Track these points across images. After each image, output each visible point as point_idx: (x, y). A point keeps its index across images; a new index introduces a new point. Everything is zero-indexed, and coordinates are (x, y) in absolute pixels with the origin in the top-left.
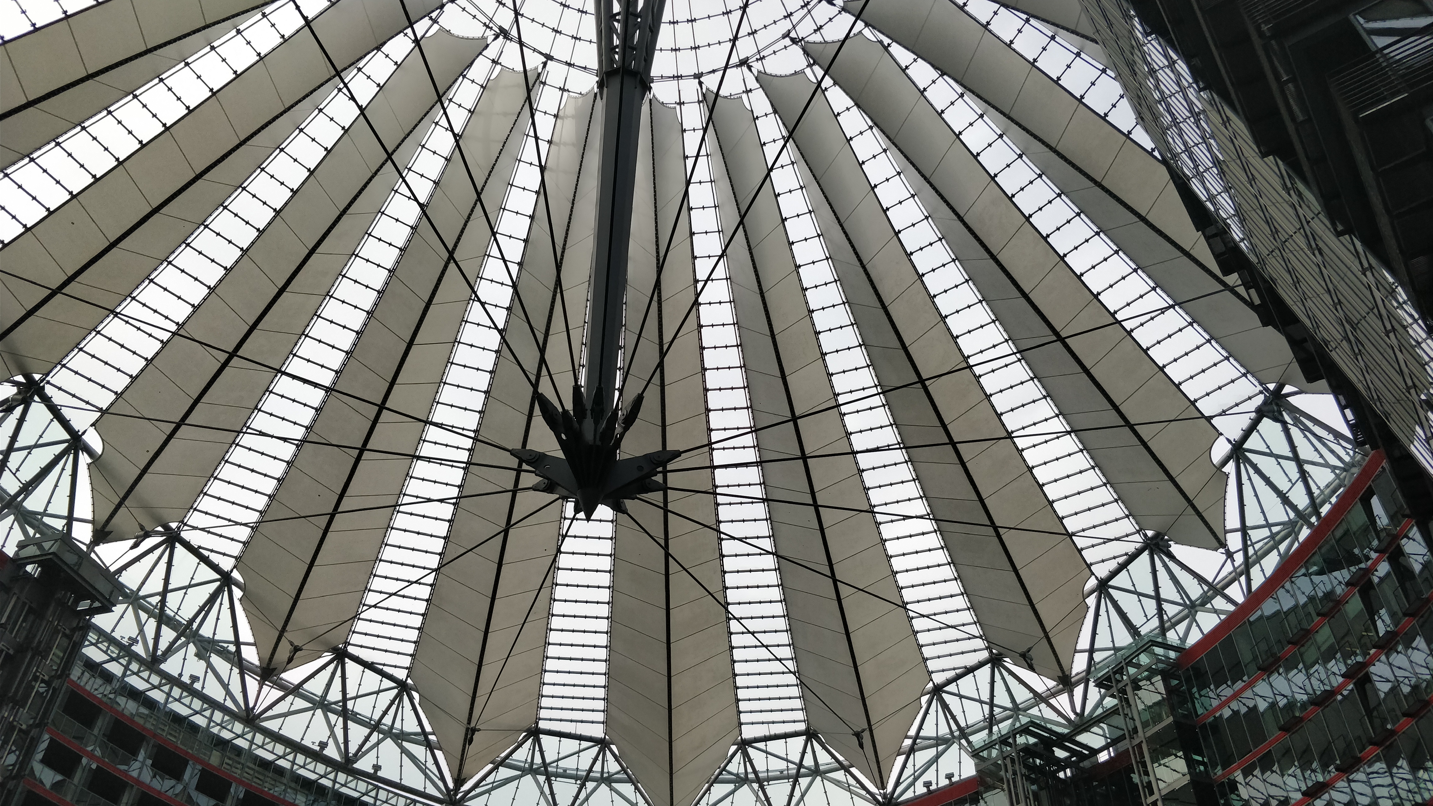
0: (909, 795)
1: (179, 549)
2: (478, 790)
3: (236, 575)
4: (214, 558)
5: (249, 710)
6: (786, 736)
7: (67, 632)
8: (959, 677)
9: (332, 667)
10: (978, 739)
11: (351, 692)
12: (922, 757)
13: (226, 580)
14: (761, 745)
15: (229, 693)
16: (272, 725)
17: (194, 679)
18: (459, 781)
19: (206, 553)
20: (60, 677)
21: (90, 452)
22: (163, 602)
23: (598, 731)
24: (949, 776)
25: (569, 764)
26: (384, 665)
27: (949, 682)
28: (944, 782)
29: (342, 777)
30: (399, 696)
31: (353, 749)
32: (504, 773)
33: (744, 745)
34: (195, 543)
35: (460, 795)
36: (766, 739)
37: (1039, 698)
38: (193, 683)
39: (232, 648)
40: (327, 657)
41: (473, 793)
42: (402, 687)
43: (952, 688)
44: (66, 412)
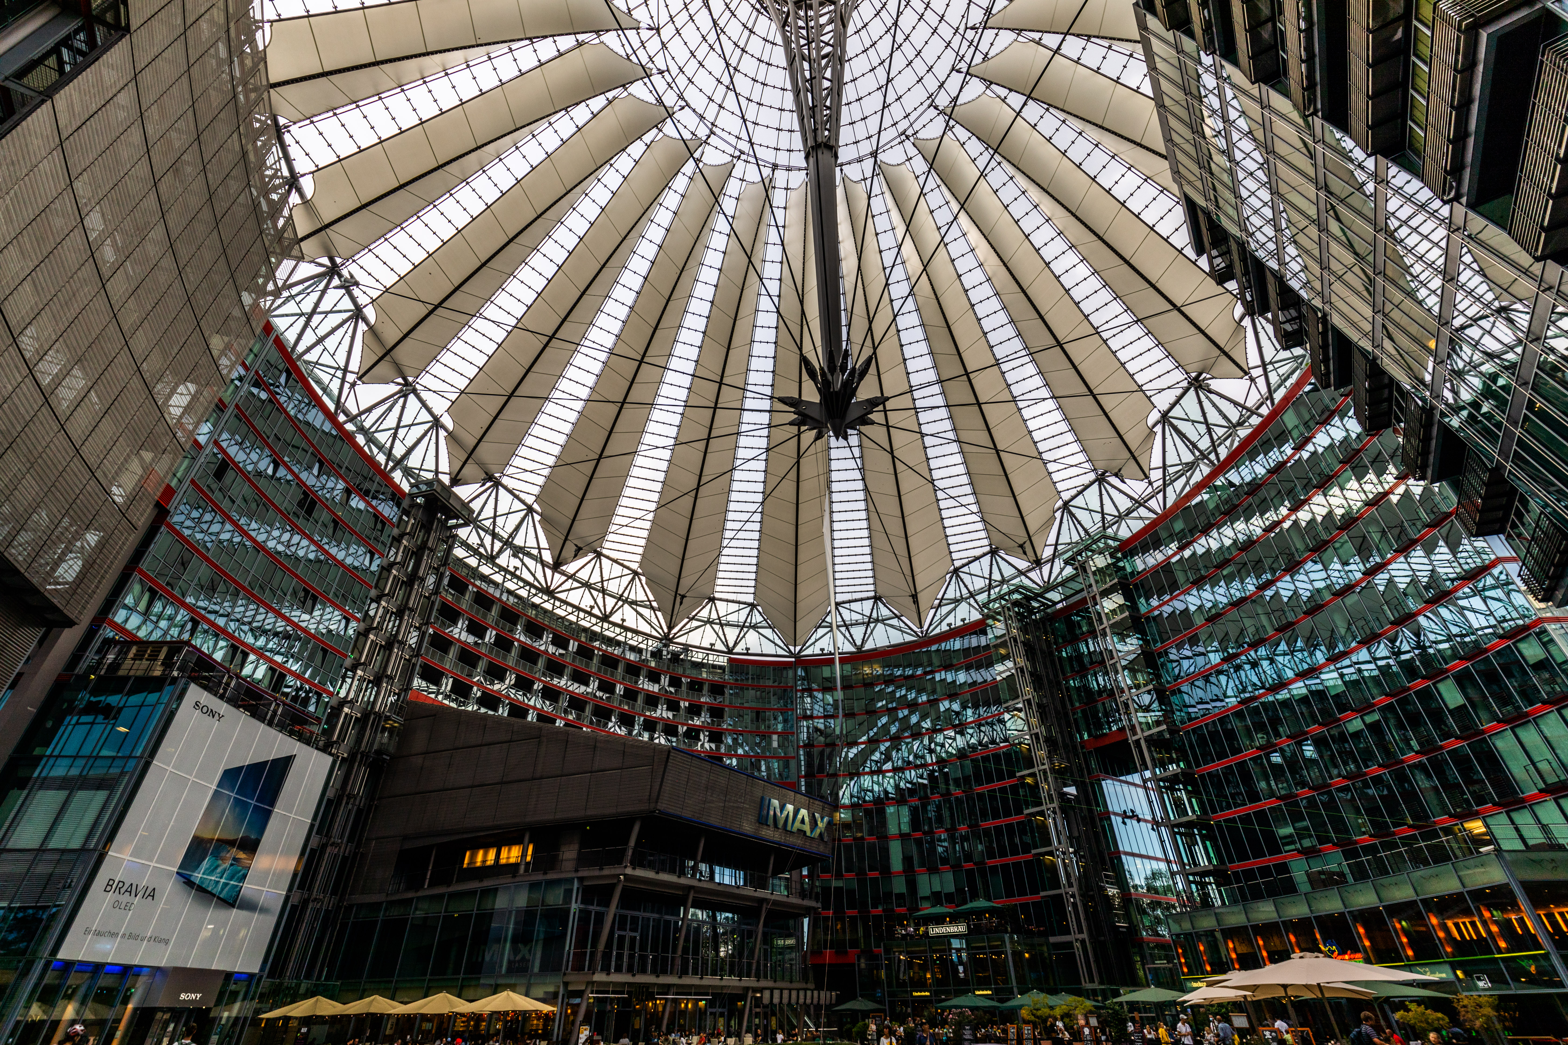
0: (937, 631)
1: (501, 489)
3: (536, 507)
4: (523, 496)
5: (548, 587)
6: (862, 600)
8: (970, 563)
9: (594, 562)
10: (982, 598)
11: (606, 577)
12: (945, 610)
13: (530, 510)
14: (847, 606)
15: (535, 578)
16: (562, 596)
17: (516, 568)
18: (670, 628)
19: (517, 493)
20: (445, 565)
21: (446, 430)
22: (494, 523)
23: (750, 599)
24: (963, 620)
25: (732, 618)
26: (624, 561)
27: (964, 566)
28: (959, 623)
29: (606, 625)
30: (633, 580)
31: (608, 610)
32: (695, 623)
33: (837, 605)
34: (510, 487)
35: (671, 636)
36: (850, 602)
37: (1021, 573)
38: (515, 571)
39: (536, 553)
40: (591, 556)
41: (679, 635)
42: (635, 573)
43: (965, 569)
44: (430, 404)
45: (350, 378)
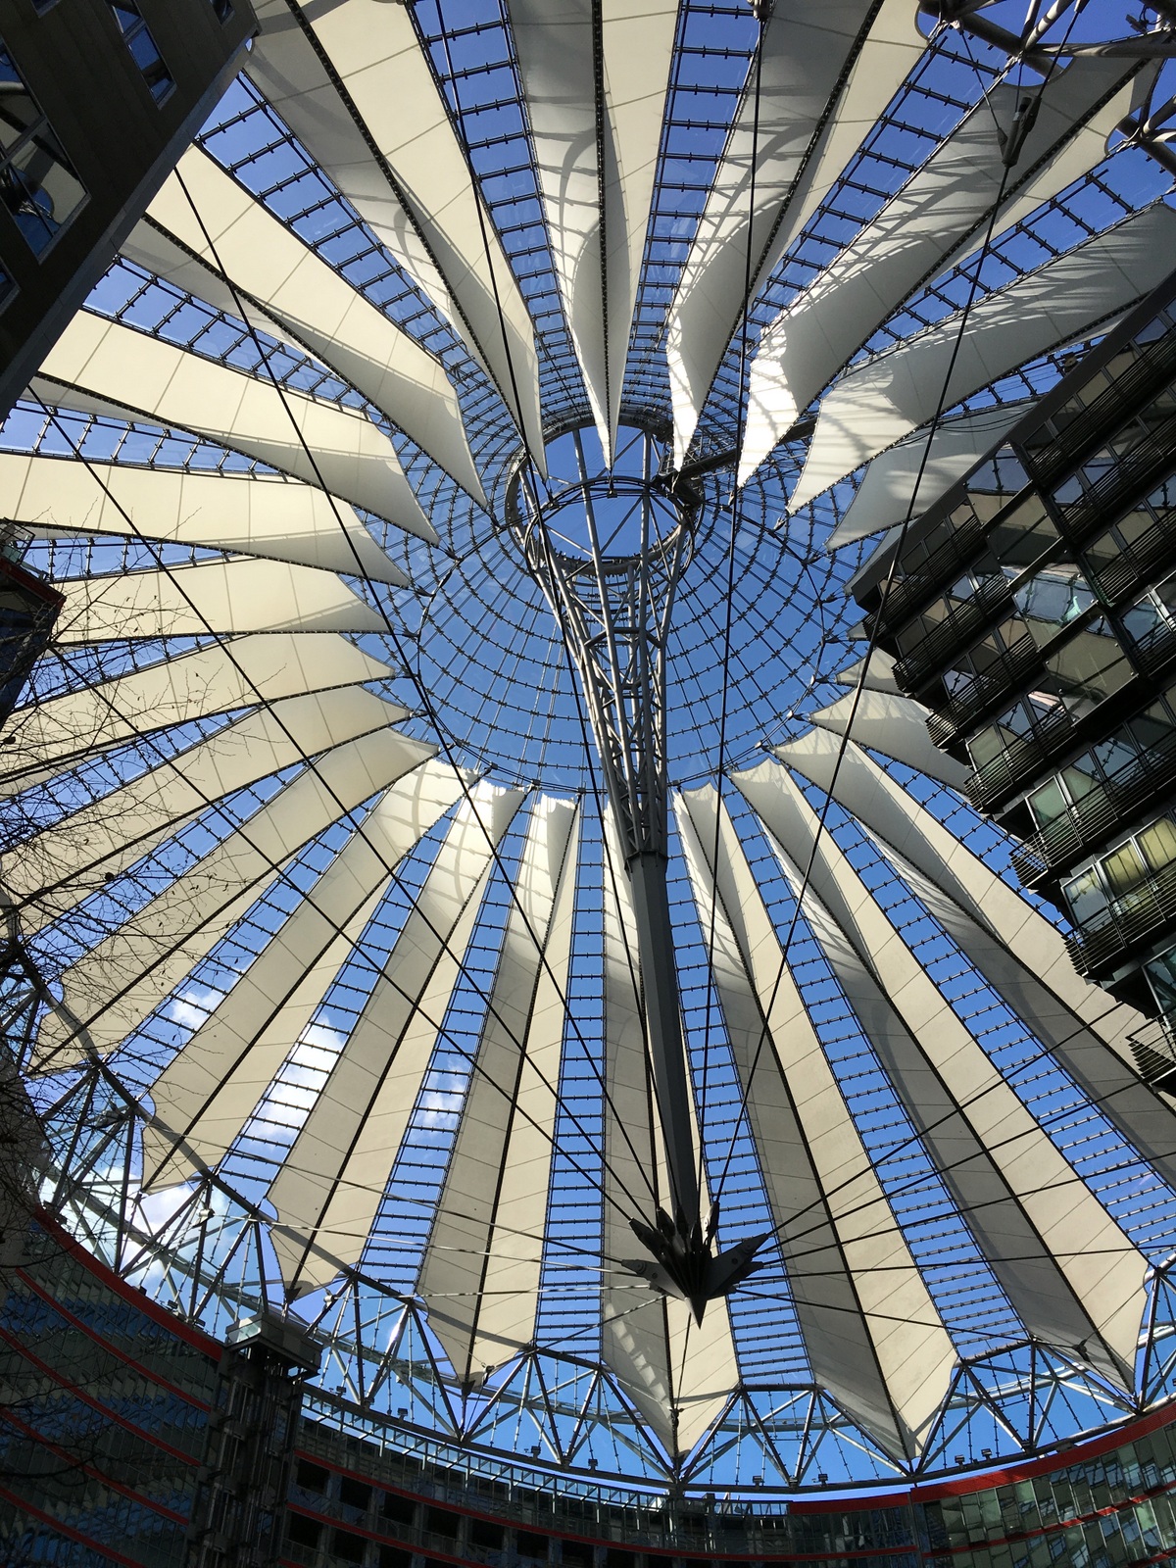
1: (363, 1287)
2: (699, 1464)
3: (417, 1298)
5: (459, 1431)
7: (284, 1403)
11: (550, 1388)
13: (410, 1306)
15: (437, 1416)
16: (485, 1439)
19: (387, 1284)
20: (287, 1451)
21: (267, 1221)
22: (359, 1338)
23: (806, 1378)
26: (575, 1352)
30: (598, 1381)
31: (566, 1446)
33: (966, 1366)
34: (376, 1278)
35: (682, 1475)
36: (991, 1355)
38: (402, 1417)
39: (429, 1366)
40: (520, 1357)
41: (695, 1469)
44: (242, 1192)
45: (133, 1190)
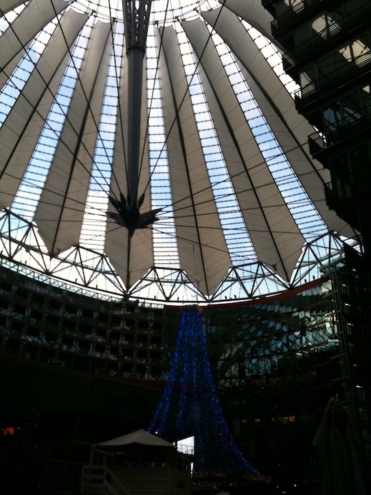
0: (299, 284)
1: (12, 216)
3: (34, 223)
4: (25, 218)
6: (250, 264)
8: (317, 240)
9: (75, 251)
10: (325, 262)
11: (84, 260)
12: (304, 270)
13: (31, 225)
14: (241, 268)
15: (39, 264)
16: (57, 274)
18: (128, 287)
19: (21, 217)
23: (178, 267)
24: (314, 277)
25: (168, 278)
26: (95, 249)
27: (313, 242)
28: (312, 279)
29: (86, 290)
30: (102, 259)
32: (145, 283)
33: (234, 268)
34: (17, 214)
35: (129, 293)
36: (242, 266)
40: (73, 248)
41: (134, 291)
42: (102, 256)
43: (314, 243)
